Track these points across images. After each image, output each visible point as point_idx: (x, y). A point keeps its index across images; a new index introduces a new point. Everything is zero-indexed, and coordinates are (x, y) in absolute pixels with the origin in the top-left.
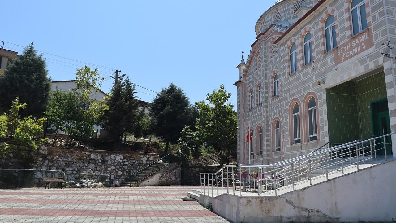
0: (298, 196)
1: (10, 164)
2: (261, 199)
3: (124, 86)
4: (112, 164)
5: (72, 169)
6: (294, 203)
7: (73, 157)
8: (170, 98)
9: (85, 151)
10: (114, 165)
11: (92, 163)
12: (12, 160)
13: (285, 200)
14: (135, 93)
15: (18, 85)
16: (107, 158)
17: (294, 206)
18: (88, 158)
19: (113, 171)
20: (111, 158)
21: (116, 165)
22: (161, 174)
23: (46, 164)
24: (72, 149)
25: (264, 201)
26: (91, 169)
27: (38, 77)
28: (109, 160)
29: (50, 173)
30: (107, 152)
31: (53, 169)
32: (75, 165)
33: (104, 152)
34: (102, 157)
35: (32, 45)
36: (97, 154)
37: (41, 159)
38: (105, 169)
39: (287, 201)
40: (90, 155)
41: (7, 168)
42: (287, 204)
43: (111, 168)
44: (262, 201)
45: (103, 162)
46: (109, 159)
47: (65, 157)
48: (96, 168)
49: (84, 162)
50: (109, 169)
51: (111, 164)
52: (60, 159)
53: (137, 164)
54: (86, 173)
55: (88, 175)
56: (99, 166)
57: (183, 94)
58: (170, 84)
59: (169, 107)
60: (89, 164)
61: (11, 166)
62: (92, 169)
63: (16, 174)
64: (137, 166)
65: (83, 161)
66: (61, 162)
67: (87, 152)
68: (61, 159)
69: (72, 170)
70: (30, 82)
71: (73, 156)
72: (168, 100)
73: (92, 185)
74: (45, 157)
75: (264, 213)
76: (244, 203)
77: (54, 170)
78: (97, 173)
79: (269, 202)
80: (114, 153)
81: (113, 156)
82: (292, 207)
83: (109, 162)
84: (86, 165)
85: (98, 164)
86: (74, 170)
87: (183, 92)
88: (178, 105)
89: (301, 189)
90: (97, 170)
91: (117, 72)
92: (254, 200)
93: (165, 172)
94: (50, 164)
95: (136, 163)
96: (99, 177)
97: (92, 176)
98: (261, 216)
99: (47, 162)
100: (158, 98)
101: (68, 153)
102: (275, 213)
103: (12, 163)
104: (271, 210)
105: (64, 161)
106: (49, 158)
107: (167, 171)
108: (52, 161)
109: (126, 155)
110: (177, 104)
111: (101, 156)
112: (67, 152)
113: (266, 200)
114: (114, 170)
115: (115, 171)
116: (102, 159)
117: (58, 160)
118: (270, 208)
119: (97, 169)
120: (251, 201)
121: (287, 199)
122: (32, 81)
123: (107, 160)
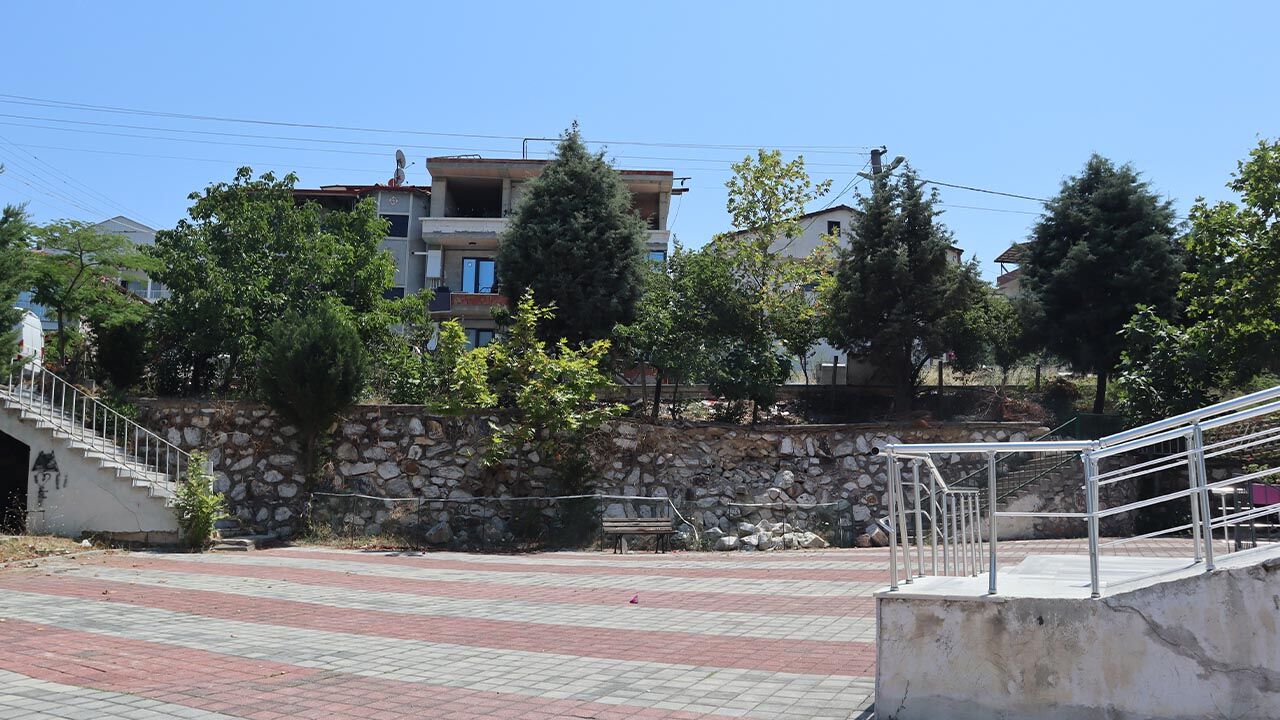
0: (1234, 604)
1: (533, 483)
2: (993, 611)
3: (898, 196)
4: (861, 468)
5: (715, 493)
6: (1203, 644)
7: (721, 453)
8: (1087, 213)
9: (761, 433)
10: (868, 472)
11: (786, 468)
12: (538, 471)
13: (1140, 625)
14: (937, 214)
15: (539, 255)
16: (839, 450)
17: (1206, 663)
18: (774, 455)
19: (864, 493)
20: (855, 449)
21: (877, 473)
22: (1040, 497)
23: (634, 477)
24: (715, 429)
25: (1013, 624)
26: (783, 490)
27: (588, 220)
28: (849, 455)
29: (648, 505)
30: (839, 430)
31: (656, 492)
32: (727, 478)
33: (826, 430)
34: (823, 446)
35: (576, 130)
36: (803, 438)
37: (618, 465)
38: (836, 485)
39: (1154, 629)
40: (780, 442)
41: (526, 496)
42: (1154, 647)
43: (857, 484)
44: (998, 623)
45: (828, 462)
46: (848, 452)
47: (692, 456)
48: (799, 486)
49: (761, 465)
50: (851, 486)
51: (855, 468)
52: (678, 462)
53: (957, 463)
54: (763, 501)
55: (773, 509)
56: (812, 476)
57: (1143, 185)
58: (1087, 159)
59: (1082, 246)
60: (776, 471)
61: (534, 488)
62: (785, 487)
63: (550, 512)
64: (960, 470)
65: (759, 462)
66: (681, 471)
67: (769, 432)
68: (680, 461)
69: (716, 495)
70: (568, 240)
71: (721, 449)
72: (1081, 221)
73: (773, 539)
74: (630, 458)
75: (1011, 686)
76: (905, 630)
77: (660, 495)
78: (805, 502)
79: (1041, 633)
80: (867, 429)
81: (861, 441)
82: (1193, 667)
83: (849, 462)
84: (768, 477)
85: (806, 471)
86: (722, 494)
87: (1141, 180)
88: (1114, 232)
89: (1256, 568)
90: (805, 491)
91: (876, 155)
92: (958, 616)
93: (1057, 489)
94: (648, 479)
95: (952, 462)
96: (814, 513)
97: (787, 511)
98: (994, 700)
99: (637, 472)
100: (1050, 219)
101: (703, 440)
102: (1077, 689)
103: (536, 479)
104: (1054, 673)
105: (689, 467)
106: (644, 459)
107: (1069, 483)
108: (653, 468)
109: (913, 433)
110: (1114, 228)
111: (817, 444)
112: (701, 437)
113: (1023, 617)
114: (870, 487)
115: (874, 491)
116: (822, 452)
117: (672, 466)
118: (1045, 661)
119: (806, 487)
120: (938, 621)
121: (1158, 619)
122: (576, 237)
123: (840, 457)
